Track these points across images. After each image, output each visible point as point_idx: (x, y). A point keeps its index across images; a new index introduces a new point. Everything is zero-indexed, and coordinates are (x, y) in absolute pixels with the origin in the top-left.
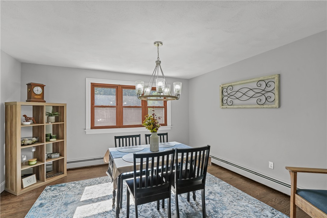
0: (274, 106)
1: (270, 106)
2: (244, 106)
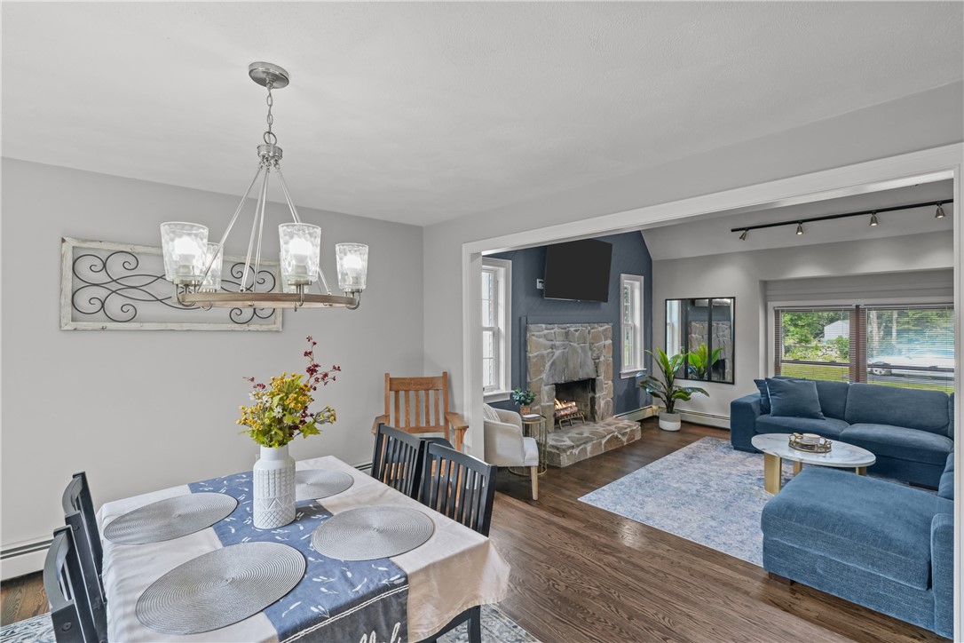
0: (274, 327)
1: (264, 328)
2: (186, 326)
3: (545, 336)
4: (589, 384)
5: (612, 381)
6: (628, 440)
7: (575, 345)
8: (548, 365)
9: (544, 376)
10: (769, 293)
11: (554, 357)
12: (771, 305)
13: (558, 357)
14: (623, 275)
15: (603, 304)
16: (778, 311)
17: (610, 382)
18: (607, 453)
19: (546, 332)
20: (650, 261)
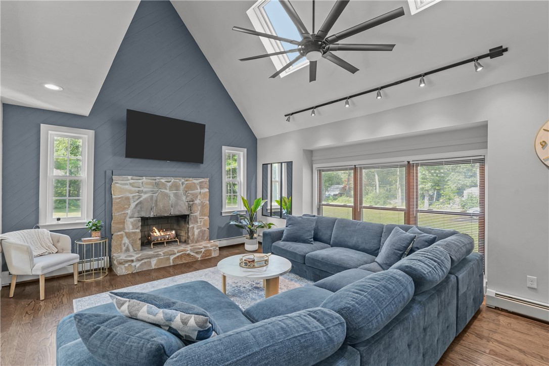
3: (131, 184)
4: (182, 219)
5: (209, 217)
6: (202, 257)
7: (167, 191)
8: (133, 205)
9: (129, 212)
10: (314, 158)
11: (141, 199)
12: (315, 166)
13: (145, 199)
14: (223, 147)
15: (201, 165)
16: (320, 170)
17: (206, 218)
18: (174, 266)
19: (132, 181)
20: (256, 139)
